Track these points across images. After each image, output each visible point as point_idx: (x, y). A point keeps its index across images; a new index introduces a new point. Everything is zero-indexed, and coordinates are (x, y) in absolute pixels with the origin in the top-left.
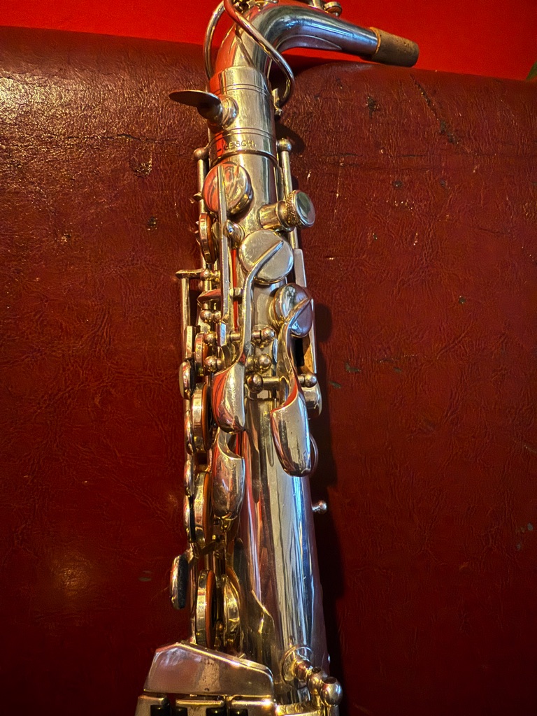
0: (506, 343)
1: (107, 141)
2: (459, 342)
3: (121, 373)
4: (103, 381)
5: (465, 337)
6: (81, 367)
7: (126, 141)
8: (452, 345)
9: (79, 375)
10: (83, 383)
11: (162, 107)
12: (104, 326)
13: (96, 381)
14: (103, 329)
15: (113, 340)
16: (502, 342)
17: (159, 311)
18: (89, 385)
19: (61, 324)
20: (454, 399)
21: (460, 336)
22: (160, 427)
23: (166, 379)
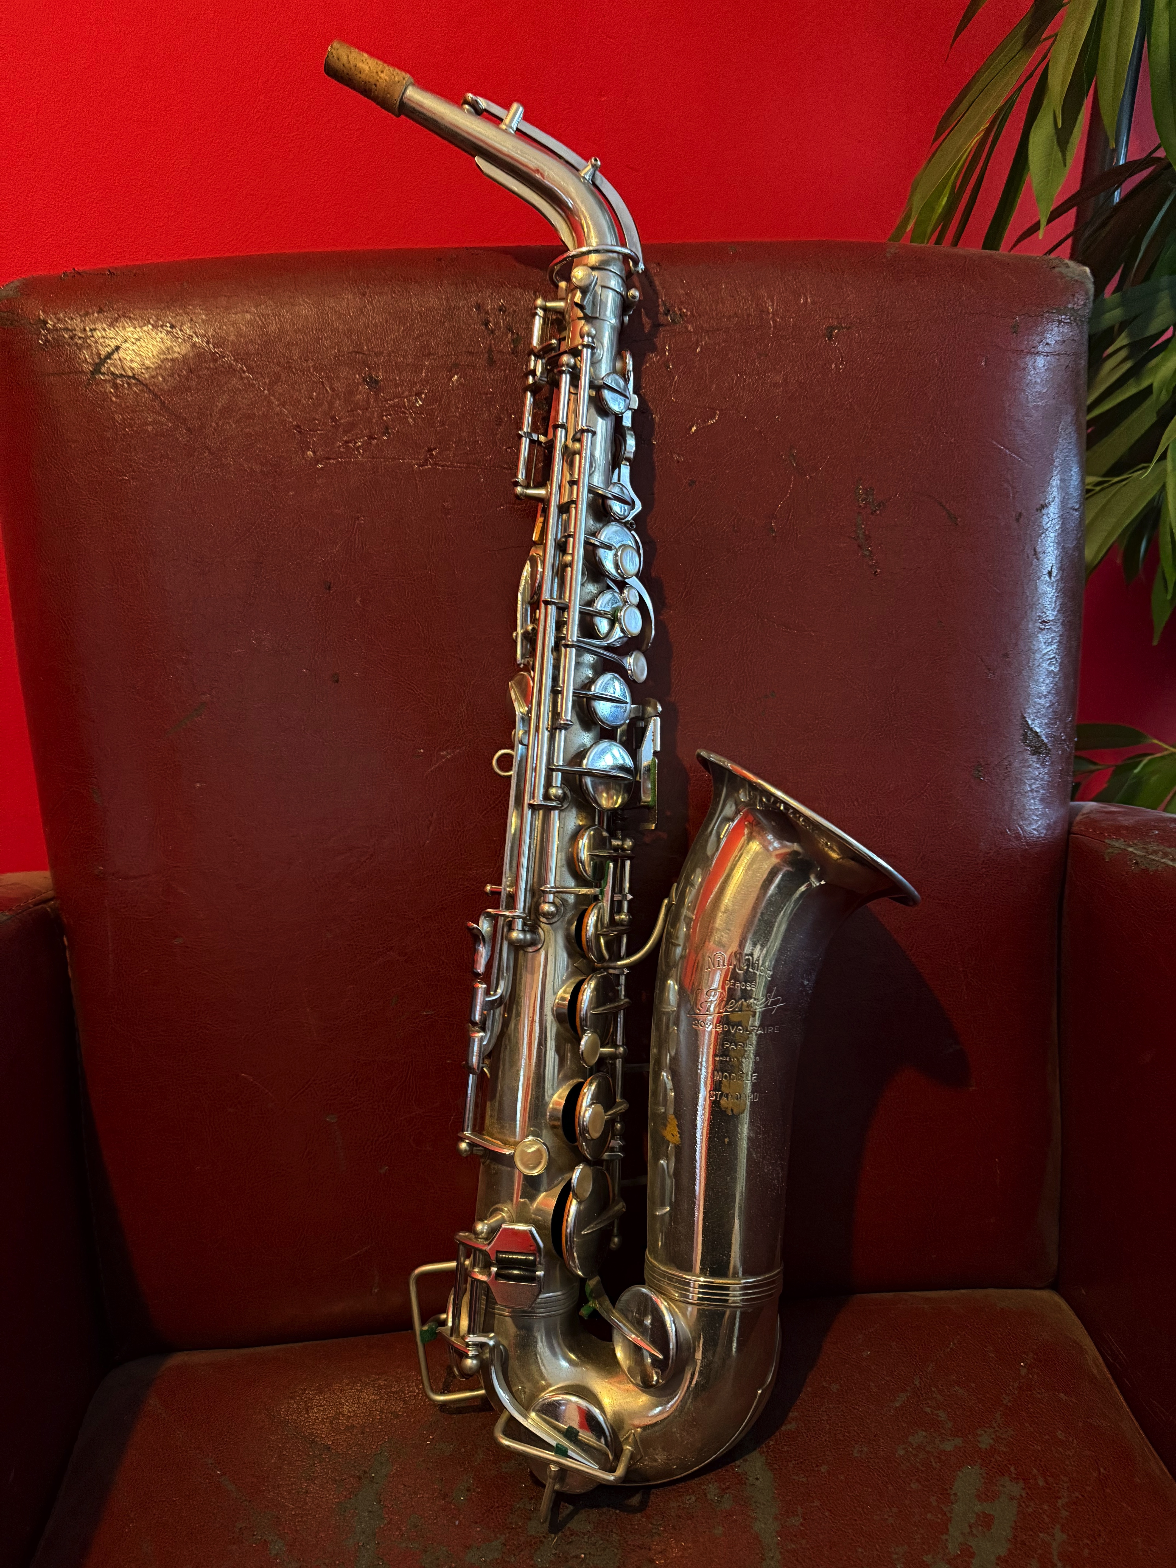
1: (339, 359)
3: (377, 575)
6: (340, 571)
7: (356, 358)
9: (339, 578)
11: (386, 322)
12: (356, 532)
14: (355, 535)
15: (366, 545)
17: (403, 515)
19: (318, 533)
23: (418, 578)
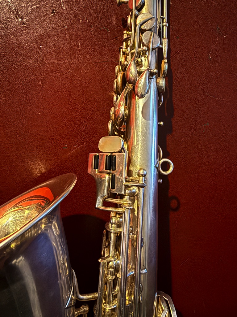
0: (196, 53)
2: (177, 54)
3: (48, 72)
4: (42, 75)
5: (179, 52)
8: (175, 55)
9: (32, 73)
10: (34, 76)
13: (39, 75)
14: (39, 55)
15: (44, 59)
16: (194, 53)
18: (36, 77)
20: (176, 76)
21: (178, 51)
22: (65, 92)
